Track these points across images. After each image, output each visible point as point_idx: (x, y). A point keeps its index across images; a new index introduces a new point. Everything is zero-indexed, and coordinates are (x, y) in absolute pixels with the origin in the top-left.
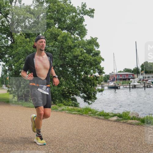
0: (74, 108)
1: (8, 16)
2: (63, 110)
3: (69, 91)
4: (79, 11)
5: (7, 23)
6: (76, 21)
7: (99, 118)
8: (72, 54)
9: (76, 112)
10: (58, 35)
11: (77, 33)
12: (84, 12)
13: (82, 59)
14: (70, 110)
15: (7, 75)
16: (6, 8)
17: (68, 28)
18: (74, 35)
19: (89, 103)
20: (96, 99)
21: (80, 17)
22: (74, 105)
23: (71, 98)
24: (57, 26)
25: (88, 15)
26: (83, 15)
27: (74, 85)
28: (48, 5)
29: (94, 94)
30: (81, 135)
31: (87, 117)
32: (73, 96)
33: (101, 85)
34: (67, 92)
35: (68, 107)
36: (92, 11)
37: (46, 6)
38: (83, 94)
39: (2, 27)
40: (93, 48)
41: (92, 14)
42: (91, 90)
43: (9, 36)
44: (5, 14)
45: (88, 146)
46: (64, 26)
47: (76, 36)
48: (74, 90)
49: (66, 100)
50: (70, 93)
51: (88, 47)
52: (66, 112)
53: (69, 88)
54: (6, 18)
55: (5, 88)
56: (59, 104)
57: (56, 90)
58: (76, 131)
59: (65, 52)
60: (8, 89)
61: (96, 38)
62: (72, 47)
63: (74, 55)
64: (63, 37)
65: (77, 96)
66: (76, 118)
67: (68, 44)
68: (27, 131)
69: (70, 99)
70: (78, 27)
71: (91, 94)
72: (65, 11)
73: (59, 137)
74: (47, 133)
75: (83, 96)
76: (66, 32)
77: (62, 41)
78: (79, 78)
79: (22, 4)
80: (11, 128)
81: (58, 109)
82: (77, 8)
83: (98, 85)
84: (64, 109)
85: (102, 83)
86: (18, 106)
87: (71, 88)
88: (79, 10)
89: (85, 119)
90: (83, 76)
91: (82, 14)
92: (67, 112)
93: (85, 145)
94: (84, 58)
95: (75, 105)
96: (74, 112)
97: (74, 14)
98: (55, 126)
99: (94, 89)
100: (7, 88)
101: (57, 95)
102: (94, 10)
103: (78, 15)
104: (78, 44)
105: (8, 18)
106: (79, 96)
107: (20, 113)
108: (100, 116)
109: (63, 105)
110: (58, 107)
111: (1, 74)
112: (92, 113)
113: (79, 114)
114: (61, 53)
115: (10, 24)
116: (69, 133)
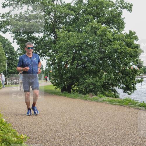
0: (114, 99)
2: (104, 101)
3: (109, 83)
5: (50, 21)
6: (115, 15)
7: (140, 109)
9: (116, 103)
10: (98, 29)
12: (123, 6)
13: (122, 51)
14: (110, 101)
15: (50, 69)
16: (49, 7)
17: (107, 22)
18: (112, 28)
19: (128, 93)
20: (135, 90)
21: (119, 11)
23: (111, 89)
26: (121, 9)
31: (128, 108)
32: (112, 87)
33: (140, 77)
34: (106, 84)
35: (108, 98)
37: (85, 2)
38: (123, 85)
39: (45, 24)
45: (130, 136)
46: (103, 21)
47: (115, 29)
49: (106, 91)
50: (110, 85)
51: (128, 40)
52: (106, 103)
54: (49, 16)
55: (49, 80)
56: (99, 95)
58: (117, 121)
59: (105, 45)
62: (111, 40)
63: (113, 48)
64: (102, 31)
65: (116, 87)
66: (116, 108)
67: (107, 37)
68: (71, 120)
70: (117, 21)
72: (104, 5)
73: (101, 127)
74: (90, 123)
75: (122, 87)
76: (105, 26)
77: (101, 35)
78: (118, 70)
80: (57, 117)
81: (98, 100)
83: (137, 77)
84: (105, 100)
85: (141, 74)
86: (61, 97)
89: (125, 109)
91: (121, 7)
92: (108, 102)
93: (127, 135)
94: (124, 50)
96: (114, 103)
98: (97, 116)
103: (117, 10)
105: (51, 16)
107: (64, 104)
108: (141, 107)
109: (104, 96)
110: (99, 98)
111: (46, 68)
112: (133, 104)
113: (120, 104)
114: (100, 46)
115: (52, 21)
116: (111, 123)
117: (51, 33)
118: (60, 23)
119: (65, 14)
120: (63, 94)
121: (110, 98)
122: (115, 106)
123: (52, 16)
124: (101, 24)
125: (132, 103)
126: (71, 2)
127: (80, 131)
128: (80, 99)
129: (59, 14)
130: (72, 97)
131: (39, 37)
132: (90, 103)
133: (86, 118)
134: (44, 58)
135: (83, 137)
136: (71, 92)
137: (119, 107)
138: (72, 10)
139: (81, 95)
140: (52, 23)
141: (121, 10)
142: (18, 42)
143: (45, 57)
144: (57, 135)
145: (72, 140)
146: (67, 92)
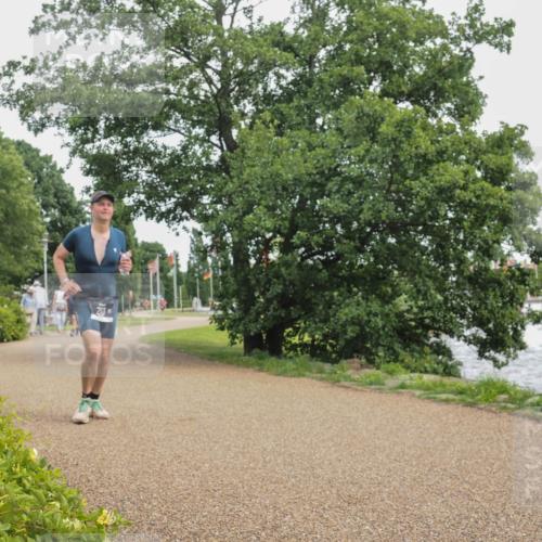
0: (441, 381)
1: (208, 63)
2: (403, 386)
3: (422, 319)
4: (458, 30)
5: (207, 88)
6: (444, 68)
7: (539, 420)
8: (432, 182)
9: (451, 396)
10: (382, 118)
11: (449, 109)
12: (475, 33)
13: (470, 201)
14: (428, 389)
15: (206, 266)
16: (205, 37)
17: (417, 94)
18: (435, 115)
19: (495, 361)
20: (523, 347)
21: (461, 51)
22: (441, 370)
23: (431, 346)
24: (376, 87)
25: (491, 44)
27: (440, 297)
28: (345, 14)
29: (515, 330)
30: (475, 478)
31: (493, 415)
32: (437, 336)
34: (413, 323)
35: (421, 378)
36: (507, 28)
37: (337, 18)
38: (474, 330)
39: (189, 102)
40: (508, 165)
41: (506, 38)
42: (503, 316)
43: (214, 133)
44: (198, 58)
45: (503, 519)
46: (404, 89)
47: (446, 119)
48: (439, 315)
49: (412, 351)
50: (427, 328)
51: (493, 160)
52: (413, 395)
53: (422, 309)
54: (203, 71)
55: (200, 308)
56: (386, 365)
57: (376, 315)
58: (454, 462)
60: (212, 313)
61: (522, 126)
62: (430, 156)
63: (438, 184)
64: (399, 125)
65: (452, 336)
66: (451, 415)
67: (416, 148)
68: (281, 457)
69: (427, 349)
70: (453, 87)
71: (505, 331)
72: (408, 34)
74: (352, 468)
75: (474, 335)
76: (411, 107)
77: (394, 140)
78: (459, 272)
79: (255, 19)
80: (228, 446)
81: (383, 384)
82: (447, 18)
83: (529, 297)
84: (408, 382)
86: (246, 370)
87: (429, 308)
88: (455, 27)
89: (485, 420)
90: (472, 264)
91: (467, 39)
92: (418, 393)
93: (491, 516)
94: (478, 197)
95: (444, 370)
96: (444, 396)
97: (439, 41)
98: (377, 442)
99: (514, 312)
100: (209, 309)
101: (381, 332)
102: (511, 24)
103: (452, 47)
104: (453, 145)
105: (209, 72)
106: (459, 337)
107: (255, 396)
109: (403, 370)
110: (385, 374)
111: (189, 262)
112: (512, 400)
113: (463, 401)
114: (391, 183)
115: (215, 91)
116: (429, 470)
117: (209, 133)
118: (244, 97)
119: (261, 64)
120: (252, 359)
121: (428, 378)
122: (445, 407)
123: (215, 71)
124: (392, 100)
125: (510, 395)
126: (282, 20)
127: (313, 497)
128: (316, 378)
129: (240, 65)
130: (284, 373)
131: (165, 147)
132: (351, 393)
133: (335, 451)
134: (184, 228)
135: (327, 519)
136: (281, 351)
137: (460, 409)
138: (288, 48)
139: (320, 364)
140: (215, 96)
141: (469, 50)
142: (88, 166)
143: (185, 223)
144: (231, 510)
145: (285, 530)
146: (267, 352)
